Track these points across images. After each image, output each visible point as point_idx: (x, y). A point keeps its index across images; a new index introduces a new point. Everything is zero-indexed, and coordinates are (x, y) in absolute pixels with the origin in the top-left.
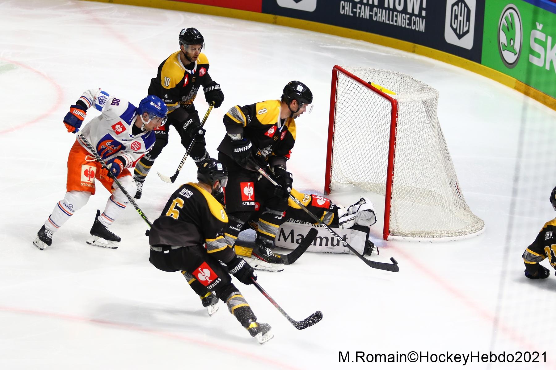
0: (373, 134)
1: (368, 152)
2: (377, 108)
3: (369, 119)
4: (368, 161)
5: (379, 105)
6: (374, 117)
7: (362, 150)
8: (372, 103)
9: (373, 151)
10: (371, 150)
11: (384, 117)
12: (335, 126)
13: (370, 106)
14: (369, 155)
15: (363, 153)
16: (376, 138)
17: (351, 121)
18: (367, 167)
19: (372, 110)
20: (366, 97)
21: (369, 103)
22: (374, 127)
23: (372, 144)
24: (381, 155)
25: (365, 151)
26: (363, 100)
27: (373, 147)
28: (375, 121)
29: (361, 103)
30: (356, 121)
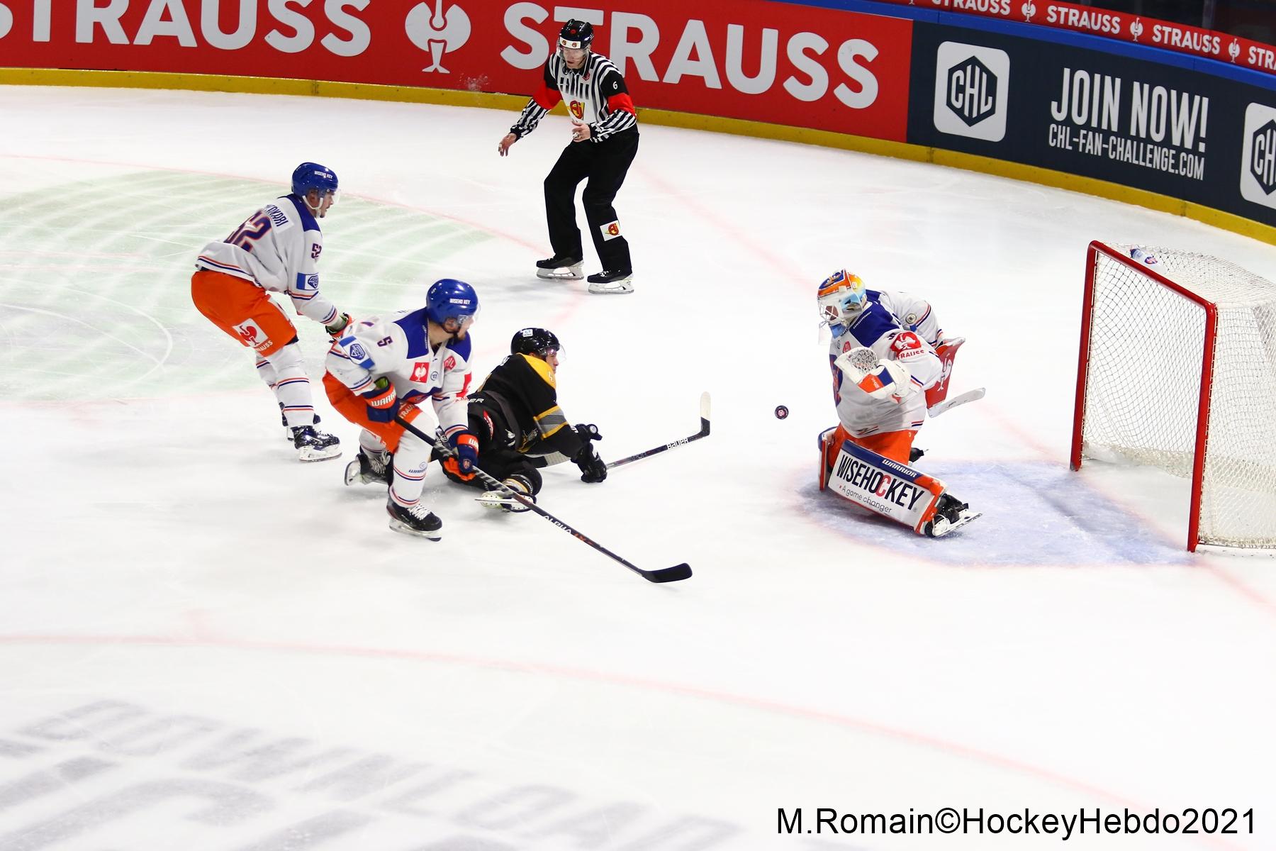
0: (1154, 369)
1: (1146, 401)
2: (1163, 322)
3: (1148, 343)
4: (1144, 418)
5: (1167, 317)
6: (1157, 339)
7: (1134, 397)
8: (1154, 314)
9: (1156, 400)
10: (1150, 398)
11: (1174, 339)
12: (1092, 349)
13: (1151, 320)
14: (1147, 407)
15: (1136, 403)
16: (1161, 377)
17: (1117, 345)
18: (1142, 428)
19: (1153, 326)
20: (1142, 303)
21: (1149, 314)
22: (1157, 358)
23: (1153, 387)
24: (1169, 407)
25: (1140, 399)
26: (1139, 309)
27: (1155, 394)
28: (1159, 346)
29: (1135, 314)
30: (1124, 346)
